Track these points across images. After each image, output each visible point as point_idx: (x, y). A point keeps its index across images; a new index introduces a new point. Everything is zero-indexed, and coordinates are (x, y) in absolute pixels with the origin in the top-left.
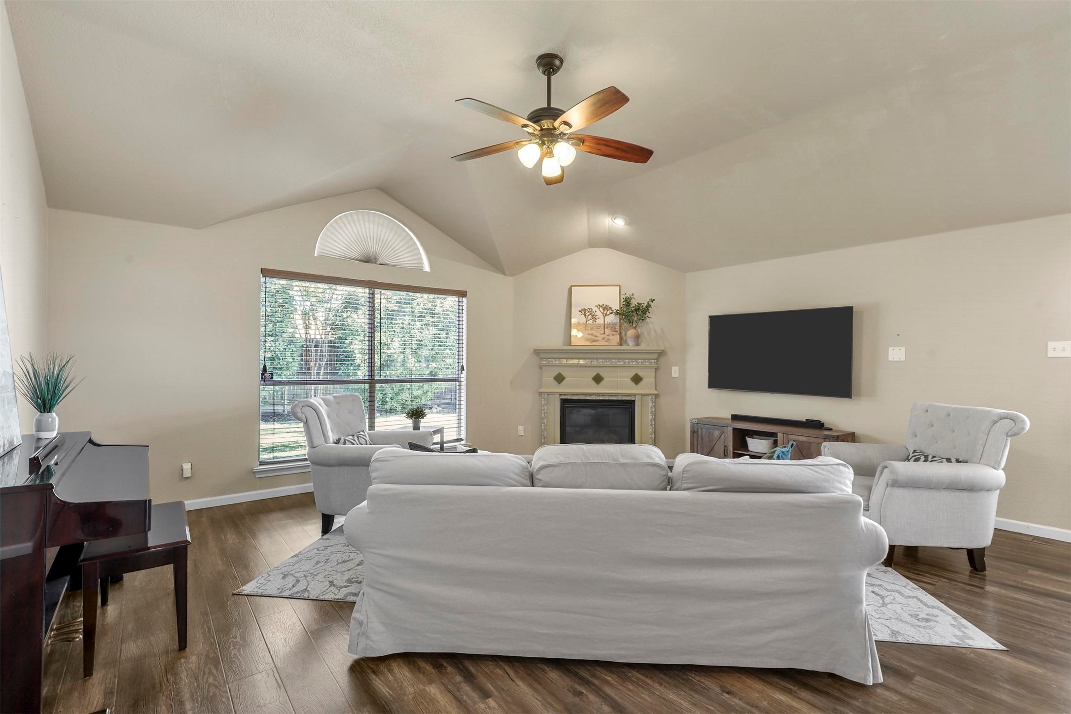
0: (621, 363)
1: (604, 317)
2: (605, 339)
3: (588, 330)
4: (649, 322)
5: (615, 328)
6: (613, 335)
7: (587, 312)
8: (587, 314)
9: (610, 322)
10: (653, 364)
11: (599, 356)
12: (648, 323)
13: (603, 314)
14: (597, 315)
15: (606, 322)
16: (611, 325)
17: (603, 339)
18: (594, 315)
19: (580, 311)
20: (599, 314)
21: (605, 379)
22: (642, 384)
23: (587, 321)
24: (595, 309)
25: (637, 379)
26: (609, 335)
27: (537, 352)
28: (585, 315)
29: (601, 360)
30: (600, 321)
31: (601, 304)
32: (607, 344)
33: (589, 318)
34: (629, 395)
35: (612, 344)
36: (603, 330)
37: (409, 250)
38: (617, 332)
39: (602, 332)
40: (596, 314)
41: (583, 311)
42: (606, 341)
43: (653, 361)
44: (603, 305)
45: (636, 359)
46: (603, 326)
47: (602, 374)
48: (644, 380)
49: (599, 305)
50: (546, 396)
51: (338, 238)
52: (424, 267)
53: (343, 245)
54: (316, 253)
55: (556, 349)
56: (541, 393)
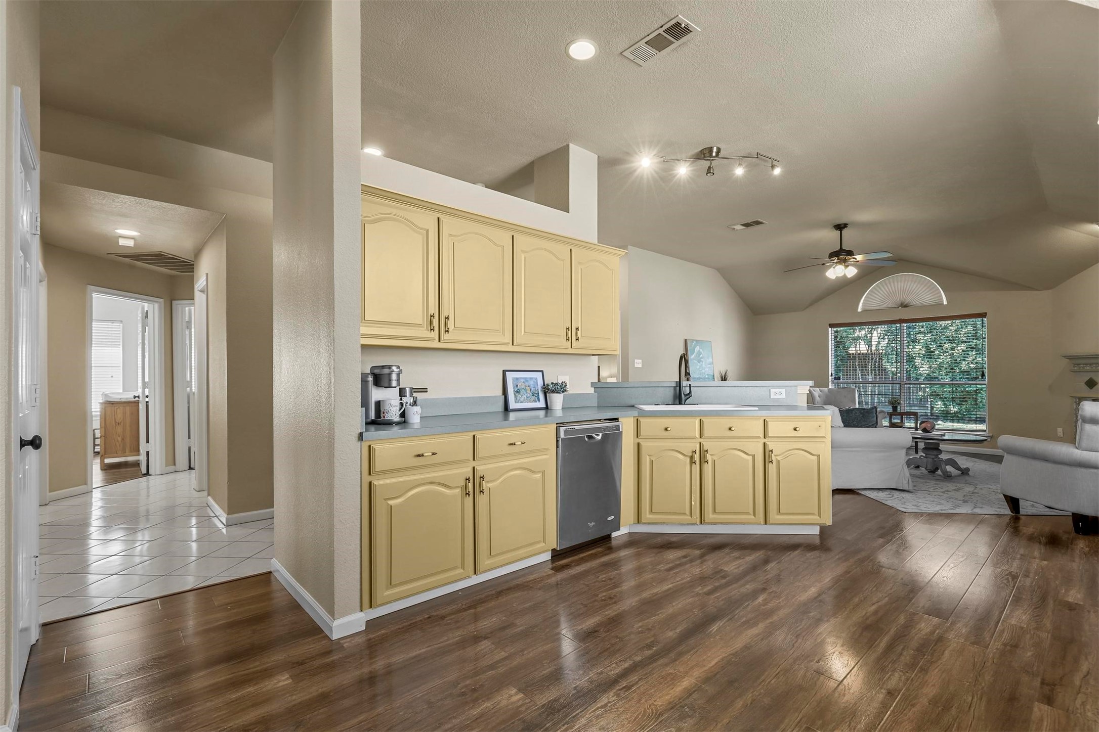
27: (1070, 358)
37: (930, 292)
50: (1078, 400)
51: (876, 297)
52: (943, 301)
53: (879, 300)
54: (860, 310)
55: (1081, 356)
56: (1072, 397)
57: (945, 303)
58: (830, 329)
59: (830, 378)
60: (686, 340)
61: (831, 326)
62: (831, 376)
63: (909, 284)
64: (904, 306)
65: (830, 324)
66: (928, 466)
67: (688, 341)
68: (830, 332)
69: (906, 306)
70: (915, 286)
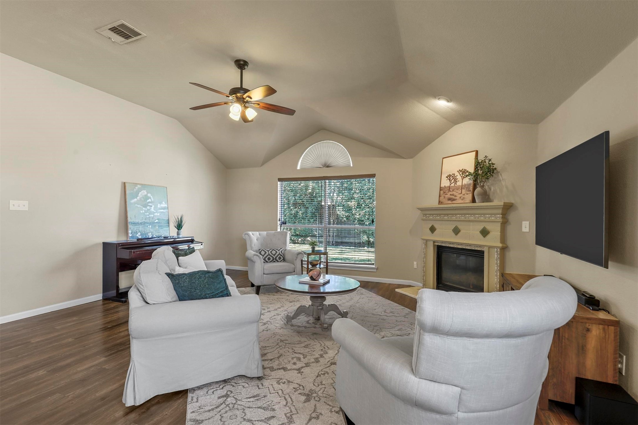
0: (472, 218)
1: (462, 179)
2: (462, 198)
3: (450, 191)
4: (501, 179)
5: (469, 188)
6: (467, 194)
7: (451, 177)
8: (451, 179)
9: (466, 183)
10: (498, 218)
11: (456, 212)
12: (500, 181)
13: (462, 177)
14: (458, 179)
15: (463, 184)
16: (467, 186)
17: (460, 197)
18: (456, 179)
19: (447, 177)
20: (459, 177)
21: (462, 231)
22: (488, 237)
23: (450, 185)
24: (457, 174)
25: (485, 233)
26: (464, 195)
27: (422, 210)
28: (450, 180)
29: (458, 215)
30: (459, 183)
31: (461, 169)
32: (462, 202)
33: (452, 182)
34: (480, 246)
35: (466, 202)
36: (460, 190)
38: (470, 191)
39: (460, 192)
40: (457, 177)
41: (449, 177)
42: (462, 200)
43: (499, 216)
44: (463, 169)
45: (484, 214)
46: (461, 187)
47: (460, 227)
48: (490, 233)
49: (460, 170)
50: (425, 241)
51: (309, 159)
52: (350, 164)
53: (311, 161)
54: (299, 168)
55: (429, 208)
56: (422, 239)
57: (352, 166)
58: (279, 183)
59: (278, 222)
60: (124, 184)
61: (280, 180)
62: (279, 221)
63: (330, 149)
64: (327, 166)
65: (278, 179)
66: (314, 314)
67: (127, 185)
68: (279, 185)
69: (328, 167)
70: (334, 151)
